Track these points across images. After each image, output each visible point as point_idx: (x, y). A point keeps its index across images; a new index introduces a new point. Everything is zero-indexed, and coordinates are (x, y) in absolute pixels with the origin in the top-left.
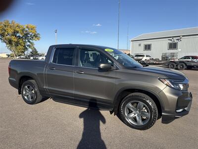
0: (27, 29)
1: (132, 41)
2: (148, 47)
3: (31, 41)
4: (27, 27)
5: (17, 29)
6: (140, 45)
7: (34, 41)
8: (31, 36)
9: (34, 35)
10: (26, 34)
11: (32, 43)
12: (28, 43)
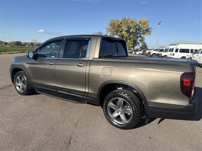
3: (142, 36)
5: (131, 25)
7: (145, 36)
8: (143, 30)
9: (146, 30)
10: (139, 30)
11: (142, 38)
12: (140, 38)
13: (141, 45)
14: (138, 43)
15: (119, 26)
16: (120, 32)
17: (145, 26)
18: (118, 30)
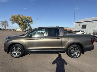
0: (28, 18)
1: (75, 23)
2: (84, 27)
3: (29, 24)
4: (27, 17)
5: (23, 18)
6: (79, 25)
7: (30, 24)
8: (29, 21)
9: (31, 21)
10: (27, 21)
11: (29, 25)
12: (28, 25)
13: (29, 28)
14: (28, 27)
15: (17, 18)
16: (18, 21)
17: (30, 19)
18: (17, 20)
